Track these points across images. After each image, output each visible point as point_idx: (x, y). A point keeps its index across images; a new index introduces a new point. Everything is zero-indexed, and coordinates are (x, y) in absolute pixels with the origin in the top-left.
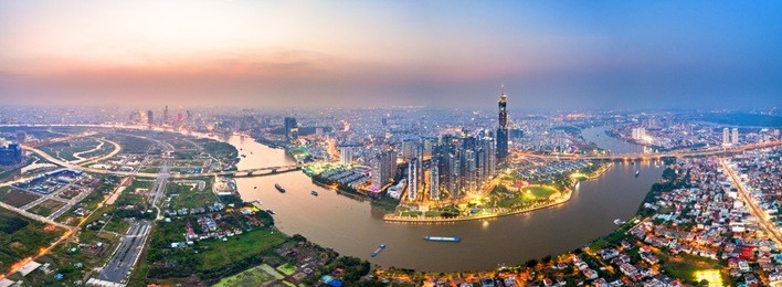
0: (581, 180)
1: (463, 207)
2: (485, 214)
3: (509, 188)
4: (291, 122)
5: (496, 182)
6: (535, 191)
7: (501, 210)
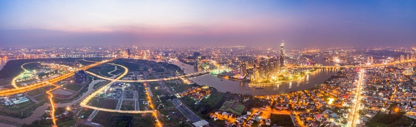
0: (309, 74)
1: (271, 81)
2: (278, 82)
3: (284, 76)
4: (196, 54)
5: (280, 74)
6: (293, 76)
7: (282, 81)
